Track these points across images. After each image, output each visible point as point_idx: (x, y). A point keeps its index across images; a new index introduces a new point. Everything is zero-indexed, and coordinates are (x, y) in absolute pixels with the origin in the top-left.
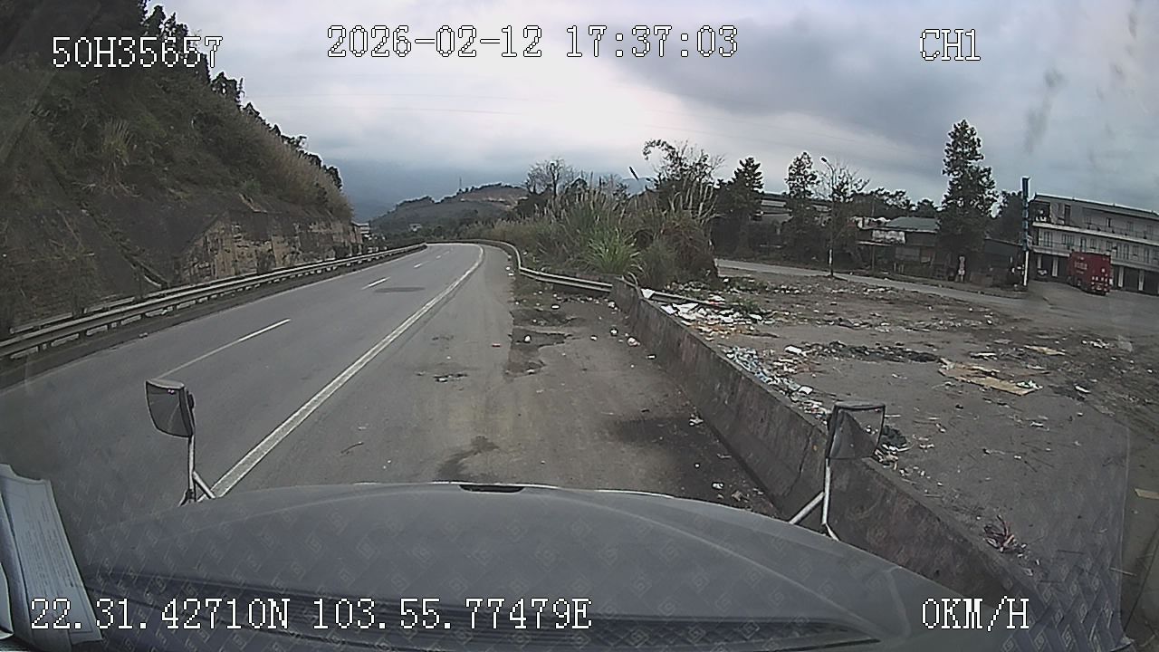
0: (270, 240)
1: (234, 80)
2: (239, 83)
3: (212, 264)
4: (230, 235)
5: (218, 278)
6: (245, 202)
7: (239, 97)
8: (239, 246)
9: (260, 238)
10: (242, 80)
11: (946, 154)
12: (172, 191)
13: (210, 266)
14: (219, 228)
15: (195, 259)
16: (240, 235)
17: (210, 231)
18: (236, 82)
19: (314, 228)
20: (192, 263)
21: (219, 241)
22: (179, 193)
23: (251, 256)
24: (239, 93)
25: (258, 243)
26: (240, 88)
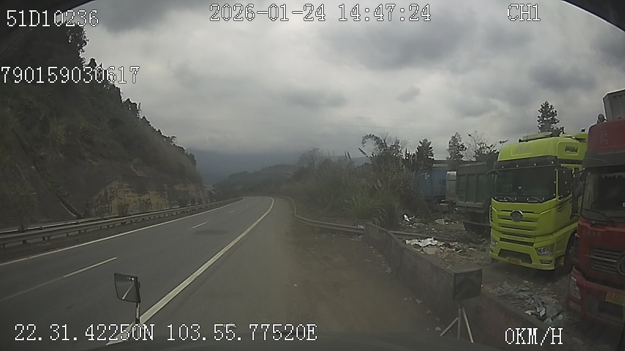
0: (148, 193)
1: (135, 103)
2: (138, 105)
3: (110, 206)
4: (122, 189)
5: (114, 214)
6: (134, 170)
7: (138, 113)
8: (128, 196)
9: (141, 191)
10: (140, 104)
11: (538, 123)
12: (90, 161)
13: (109, 207)
14: (115, 184)
15: (99, 202)
16: (129, 189)
17: (109, 186)
18: (136, 105)
19: (177, 187)
20: (96, 204)
21: (115, 192)
22: (94, 163)
23: (136, 202)
24: (138, 110)
25: (141, 194)
26: (139, 108)
